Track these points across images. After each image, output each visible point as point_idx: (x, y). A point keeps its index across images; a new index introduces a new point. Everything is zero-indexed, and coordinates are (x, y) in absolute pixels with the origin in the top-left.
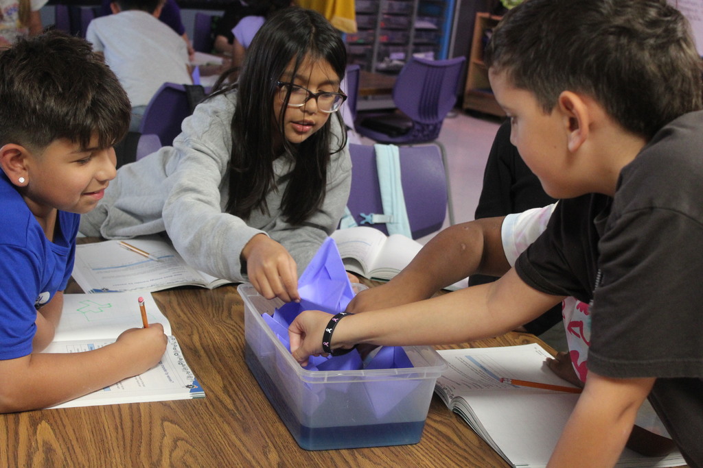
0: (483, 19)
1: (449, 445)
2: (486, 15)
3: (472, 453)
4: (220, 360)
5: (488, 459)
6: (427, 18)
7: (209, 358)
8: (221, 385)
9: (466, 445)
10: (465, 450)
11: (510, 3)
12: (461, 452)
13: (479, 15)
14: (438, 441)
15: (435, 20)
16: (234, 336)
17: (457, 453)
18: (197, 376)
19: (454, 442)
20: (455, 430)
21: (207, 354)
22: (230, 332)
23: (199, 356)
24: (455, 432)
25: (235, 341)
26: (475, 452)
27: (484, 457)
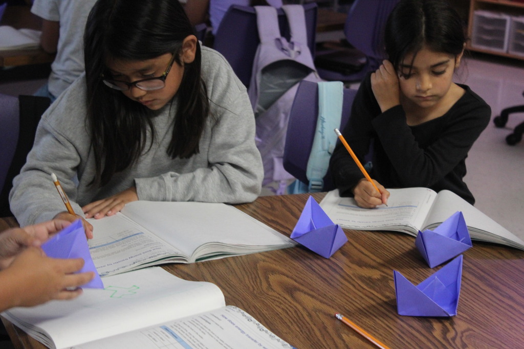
22: (277, 306)
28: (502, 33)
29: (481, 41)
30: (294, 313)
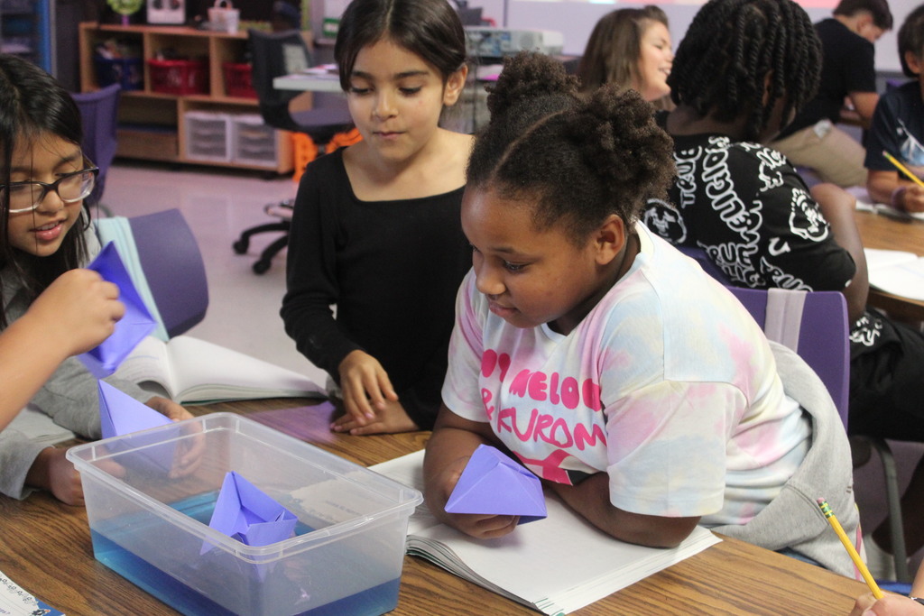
0: (89, 31)
1: (433, 600)
2: (93, 25)
3: (467, 602)
4: (56, 565)
5: (492, 605)
6: (15, 39)
7: (39, 566)
8: (84, 601)
9: (454, 594)
10: (457, 601)
11: (123, 5)
12: (453, 604)
13: (83, 26)
14: (417, 599)
15: (27, 40)
16: (52, 527)
17: (451, 608)
18: (38, 597)
19: (437, 594)
20: (427, 579)
21: (32, 562)
22: (42, 523)
23: (23, 568)
24: (428, 580)
25: (58, 533)
26: (469, 600)
27: (486, 603)
28: (222, 138)
29: (197, 150)
30: (68, 529)
